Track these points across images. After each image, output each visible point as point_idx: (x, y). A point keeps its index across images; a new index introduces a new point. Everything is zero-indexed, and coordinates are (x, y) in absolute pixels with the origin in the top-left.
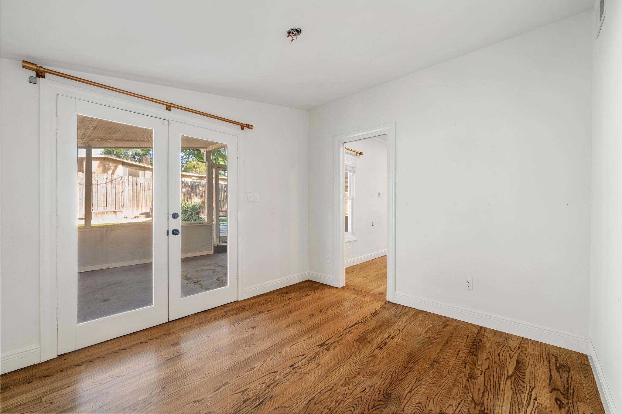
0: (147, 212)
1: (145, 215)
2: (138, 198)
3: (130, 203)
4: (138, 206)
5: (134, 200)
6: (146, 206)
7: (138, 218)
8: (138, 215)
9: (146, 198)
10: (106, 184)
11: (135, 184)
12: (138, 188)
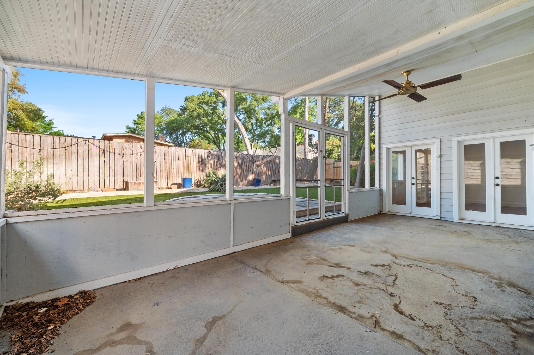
0: (177, 182)
1: (176, 186)
2: (169, 169)
3: (162, 173)
4: (169, 176)
5: (166, 171)
6: (177, 176)
7: (171, 188)
8: (169, 185)
9: (177, 169)
10: (140, 154)
11: (166, 154)
12: (169, 158)
